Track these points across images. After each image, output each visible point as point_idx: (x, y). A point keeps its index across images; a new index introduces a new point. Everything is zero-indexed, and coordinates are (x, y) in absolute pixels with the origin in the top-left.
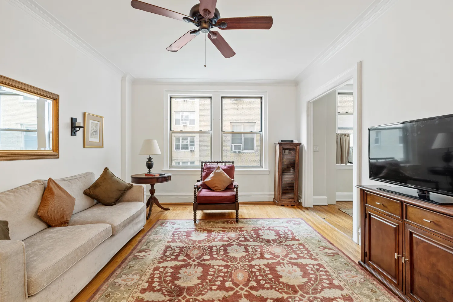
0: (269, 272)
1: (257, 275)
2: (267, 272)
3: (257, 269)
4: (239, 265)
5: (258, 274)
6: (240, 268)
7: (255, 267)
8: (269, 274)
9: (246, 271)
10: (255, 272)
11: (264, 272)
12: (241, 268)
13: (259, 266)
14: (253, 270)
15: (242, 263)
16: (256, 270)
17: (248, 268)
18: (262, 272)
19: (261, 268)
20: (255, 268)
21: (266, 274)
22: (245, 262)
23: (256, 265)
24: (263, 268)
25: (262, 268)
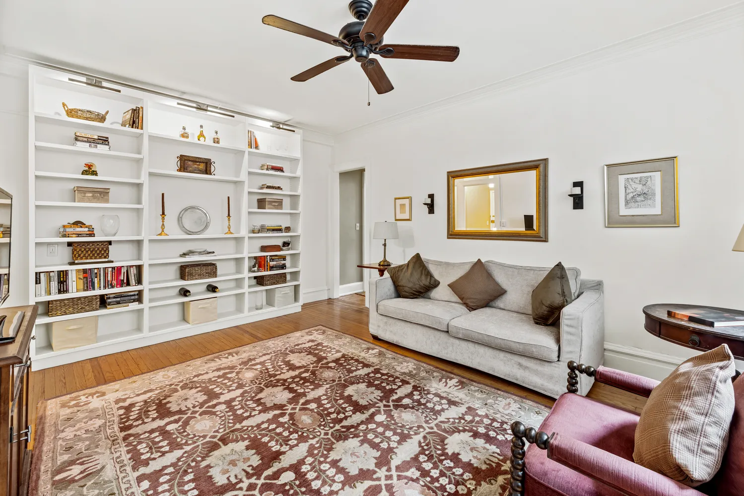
0: (269, 445)
1: (285, 432)
2: (273, 443)
3: (291, 439)
4: (323, 432)
5: (286, 434)
6: (318, 428)
7: (296, 442)
8: (269, 441)
9: (306, 429)
10: (291, 433)
11: (277, 441)
12: (315, 429)
13: (291, 447)
14: (295, 436)
15: (321, 437)
16: (291, 437)
17: (305, 434)
18: (282, 439)
19: (287, 445)
20: (295, 439)
21: (273, 440)
22: (319, 441)
23: (297, 445)
24: (281, 445)
25: (284, 446)
